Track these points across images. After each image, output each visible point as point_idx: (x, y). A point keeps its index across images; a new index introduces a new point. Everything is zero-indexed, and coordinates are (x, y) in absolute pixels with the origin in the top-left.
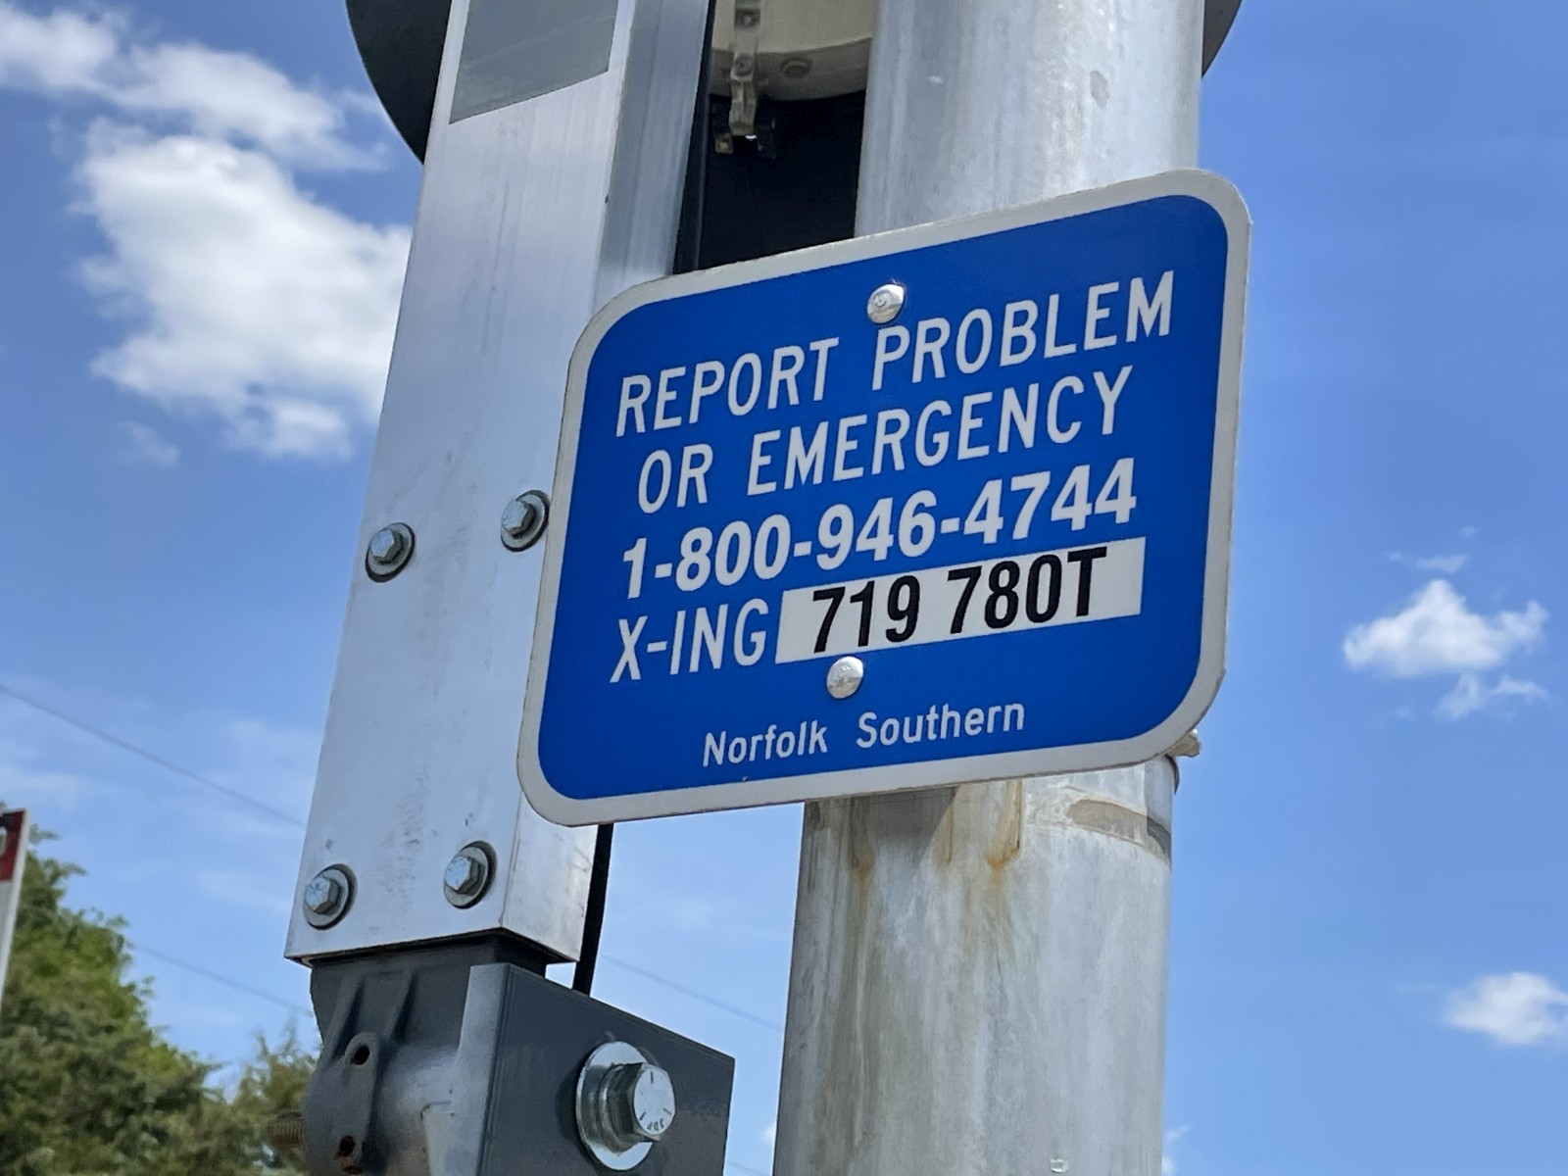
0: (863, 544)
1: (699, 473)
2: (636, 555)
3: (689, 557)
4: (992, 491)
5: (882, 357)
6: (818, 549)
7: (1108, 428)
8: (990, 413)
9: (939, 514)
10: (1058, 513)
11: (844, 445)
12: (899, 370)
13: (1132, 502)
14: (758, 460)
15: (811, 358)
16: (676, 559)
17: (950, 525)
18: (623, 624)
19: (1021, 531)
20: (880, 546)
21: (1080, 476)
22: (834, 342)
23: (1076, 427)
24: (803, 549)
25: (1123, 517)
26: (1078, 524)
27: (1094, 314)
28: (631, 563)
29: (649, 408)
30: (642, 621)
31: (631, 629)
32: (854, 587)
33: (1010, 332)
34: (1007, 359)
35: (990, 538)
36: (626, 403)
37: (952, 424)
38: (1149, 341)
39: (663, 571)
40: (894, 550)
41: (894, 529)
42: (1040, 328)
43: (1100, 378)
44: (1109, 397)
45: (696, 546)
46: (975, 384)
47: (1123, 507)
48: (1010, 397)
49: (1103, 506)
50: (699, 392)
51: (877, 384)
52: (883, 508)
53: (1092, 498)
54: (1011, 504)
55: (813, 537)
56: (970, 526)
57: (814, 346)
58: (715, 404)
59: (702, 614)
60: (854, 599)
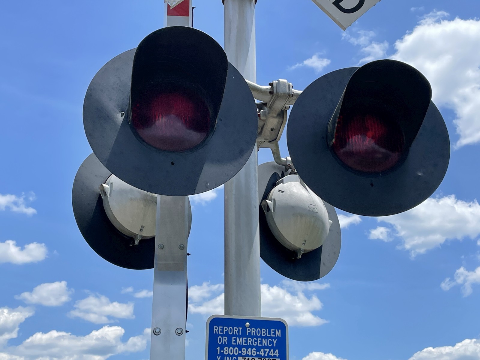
0: (248, 353)
1: (226, 340)
2: (218, 349)
3: (225, 350)
4: (262, 350)
5: (248, 331)
6: (242, 352)
7: (275, 346)
8: (261, 341)
9: (256, 351)
10: (270, 354)
11: (244, 341)
12: (250, 333)
13: (278, 355)
14: (233, 341)
15: (239, 329)
16: (224, 350)
17: (258, 353)
18: (218, 357)
19: (266, 355)
20: (250, 354)
21: (272, 350)
22: (242, 328)
23: (271, 345)
24: (240, 352)
25: (277, 356)
26: (272, 356)
27: (272, 333)
28: (218, 350)
29: (218, 331)
30: (220, 357)
31: (219, 358)
32: (248, 358)
33: (263, 332)
34: (263, 335)
35: (263, 355)
36: (215, 329)
37: (257, 341)
38: (278, 337)
39: (222, 351)
40: (251, 354)
41: (251, 352)
42: (266, 332)
43: (273, 340)
44: (275, 342)
45: (226, 349)
46: (259, 337)
47: (277, 355)
48: (263, 339)
49: (275, 354)
50: (225, 330)
51: (247, 334)
52: (250, 349)
53: (274, 353)
54: (265, 352)
55: (241, 351)
56: (260, 354)
57: (239, 328)
58: (227, 332)
59: (228, 358)
60: (247, 359)
